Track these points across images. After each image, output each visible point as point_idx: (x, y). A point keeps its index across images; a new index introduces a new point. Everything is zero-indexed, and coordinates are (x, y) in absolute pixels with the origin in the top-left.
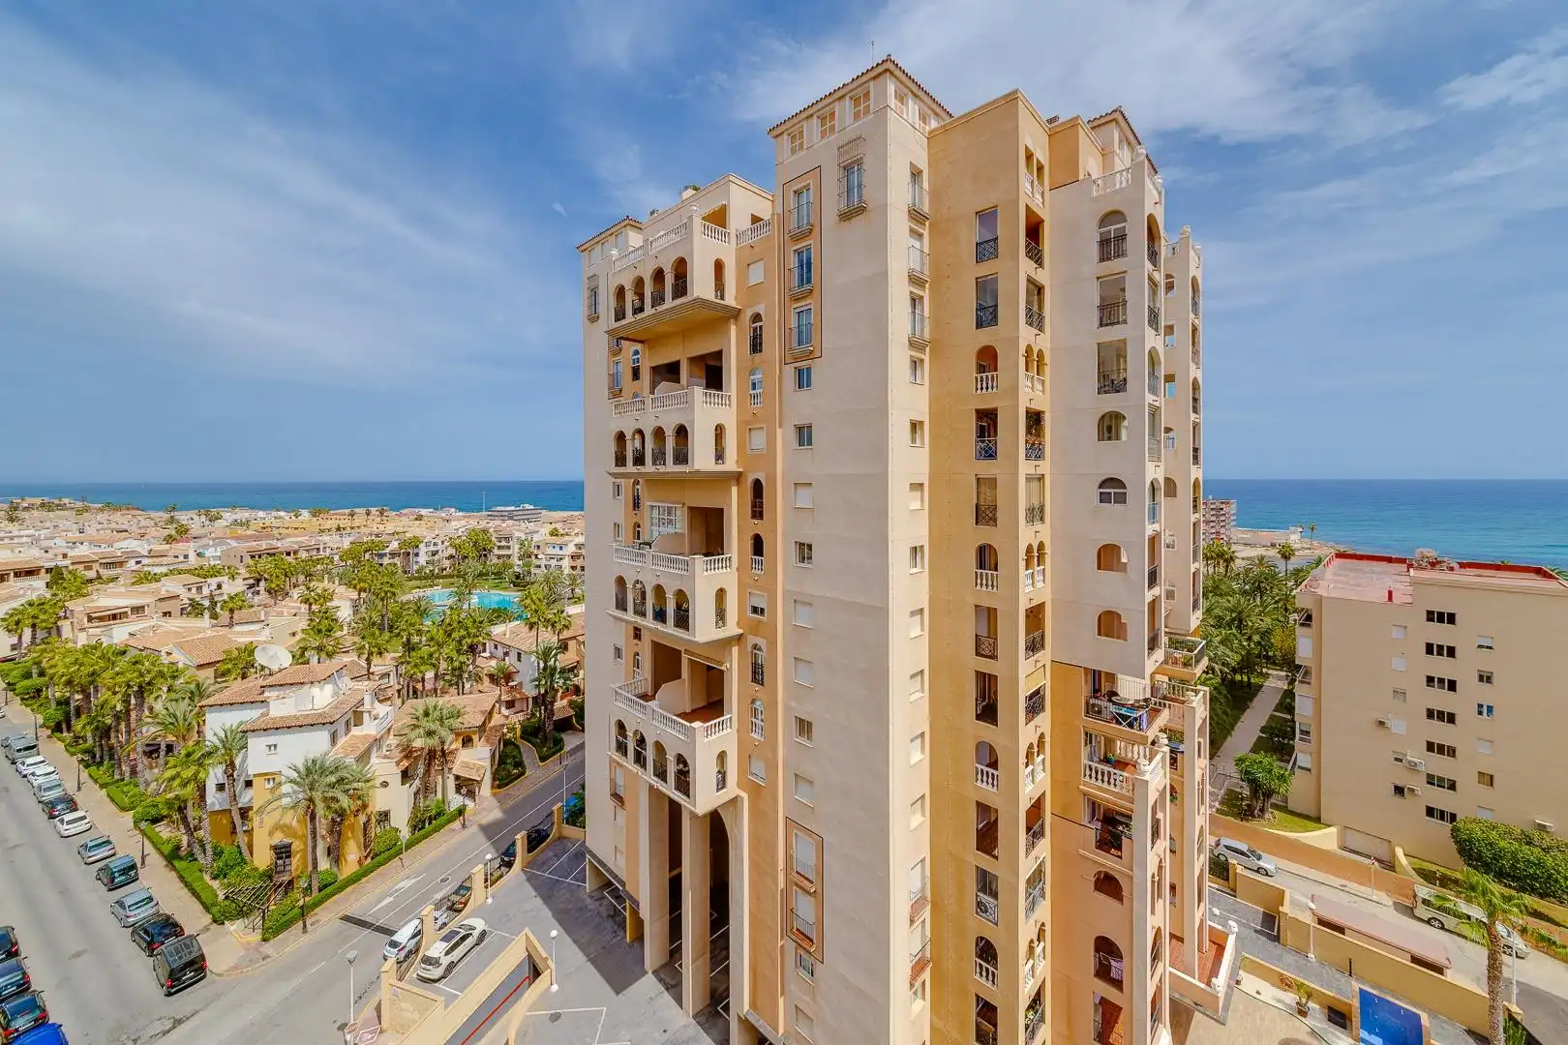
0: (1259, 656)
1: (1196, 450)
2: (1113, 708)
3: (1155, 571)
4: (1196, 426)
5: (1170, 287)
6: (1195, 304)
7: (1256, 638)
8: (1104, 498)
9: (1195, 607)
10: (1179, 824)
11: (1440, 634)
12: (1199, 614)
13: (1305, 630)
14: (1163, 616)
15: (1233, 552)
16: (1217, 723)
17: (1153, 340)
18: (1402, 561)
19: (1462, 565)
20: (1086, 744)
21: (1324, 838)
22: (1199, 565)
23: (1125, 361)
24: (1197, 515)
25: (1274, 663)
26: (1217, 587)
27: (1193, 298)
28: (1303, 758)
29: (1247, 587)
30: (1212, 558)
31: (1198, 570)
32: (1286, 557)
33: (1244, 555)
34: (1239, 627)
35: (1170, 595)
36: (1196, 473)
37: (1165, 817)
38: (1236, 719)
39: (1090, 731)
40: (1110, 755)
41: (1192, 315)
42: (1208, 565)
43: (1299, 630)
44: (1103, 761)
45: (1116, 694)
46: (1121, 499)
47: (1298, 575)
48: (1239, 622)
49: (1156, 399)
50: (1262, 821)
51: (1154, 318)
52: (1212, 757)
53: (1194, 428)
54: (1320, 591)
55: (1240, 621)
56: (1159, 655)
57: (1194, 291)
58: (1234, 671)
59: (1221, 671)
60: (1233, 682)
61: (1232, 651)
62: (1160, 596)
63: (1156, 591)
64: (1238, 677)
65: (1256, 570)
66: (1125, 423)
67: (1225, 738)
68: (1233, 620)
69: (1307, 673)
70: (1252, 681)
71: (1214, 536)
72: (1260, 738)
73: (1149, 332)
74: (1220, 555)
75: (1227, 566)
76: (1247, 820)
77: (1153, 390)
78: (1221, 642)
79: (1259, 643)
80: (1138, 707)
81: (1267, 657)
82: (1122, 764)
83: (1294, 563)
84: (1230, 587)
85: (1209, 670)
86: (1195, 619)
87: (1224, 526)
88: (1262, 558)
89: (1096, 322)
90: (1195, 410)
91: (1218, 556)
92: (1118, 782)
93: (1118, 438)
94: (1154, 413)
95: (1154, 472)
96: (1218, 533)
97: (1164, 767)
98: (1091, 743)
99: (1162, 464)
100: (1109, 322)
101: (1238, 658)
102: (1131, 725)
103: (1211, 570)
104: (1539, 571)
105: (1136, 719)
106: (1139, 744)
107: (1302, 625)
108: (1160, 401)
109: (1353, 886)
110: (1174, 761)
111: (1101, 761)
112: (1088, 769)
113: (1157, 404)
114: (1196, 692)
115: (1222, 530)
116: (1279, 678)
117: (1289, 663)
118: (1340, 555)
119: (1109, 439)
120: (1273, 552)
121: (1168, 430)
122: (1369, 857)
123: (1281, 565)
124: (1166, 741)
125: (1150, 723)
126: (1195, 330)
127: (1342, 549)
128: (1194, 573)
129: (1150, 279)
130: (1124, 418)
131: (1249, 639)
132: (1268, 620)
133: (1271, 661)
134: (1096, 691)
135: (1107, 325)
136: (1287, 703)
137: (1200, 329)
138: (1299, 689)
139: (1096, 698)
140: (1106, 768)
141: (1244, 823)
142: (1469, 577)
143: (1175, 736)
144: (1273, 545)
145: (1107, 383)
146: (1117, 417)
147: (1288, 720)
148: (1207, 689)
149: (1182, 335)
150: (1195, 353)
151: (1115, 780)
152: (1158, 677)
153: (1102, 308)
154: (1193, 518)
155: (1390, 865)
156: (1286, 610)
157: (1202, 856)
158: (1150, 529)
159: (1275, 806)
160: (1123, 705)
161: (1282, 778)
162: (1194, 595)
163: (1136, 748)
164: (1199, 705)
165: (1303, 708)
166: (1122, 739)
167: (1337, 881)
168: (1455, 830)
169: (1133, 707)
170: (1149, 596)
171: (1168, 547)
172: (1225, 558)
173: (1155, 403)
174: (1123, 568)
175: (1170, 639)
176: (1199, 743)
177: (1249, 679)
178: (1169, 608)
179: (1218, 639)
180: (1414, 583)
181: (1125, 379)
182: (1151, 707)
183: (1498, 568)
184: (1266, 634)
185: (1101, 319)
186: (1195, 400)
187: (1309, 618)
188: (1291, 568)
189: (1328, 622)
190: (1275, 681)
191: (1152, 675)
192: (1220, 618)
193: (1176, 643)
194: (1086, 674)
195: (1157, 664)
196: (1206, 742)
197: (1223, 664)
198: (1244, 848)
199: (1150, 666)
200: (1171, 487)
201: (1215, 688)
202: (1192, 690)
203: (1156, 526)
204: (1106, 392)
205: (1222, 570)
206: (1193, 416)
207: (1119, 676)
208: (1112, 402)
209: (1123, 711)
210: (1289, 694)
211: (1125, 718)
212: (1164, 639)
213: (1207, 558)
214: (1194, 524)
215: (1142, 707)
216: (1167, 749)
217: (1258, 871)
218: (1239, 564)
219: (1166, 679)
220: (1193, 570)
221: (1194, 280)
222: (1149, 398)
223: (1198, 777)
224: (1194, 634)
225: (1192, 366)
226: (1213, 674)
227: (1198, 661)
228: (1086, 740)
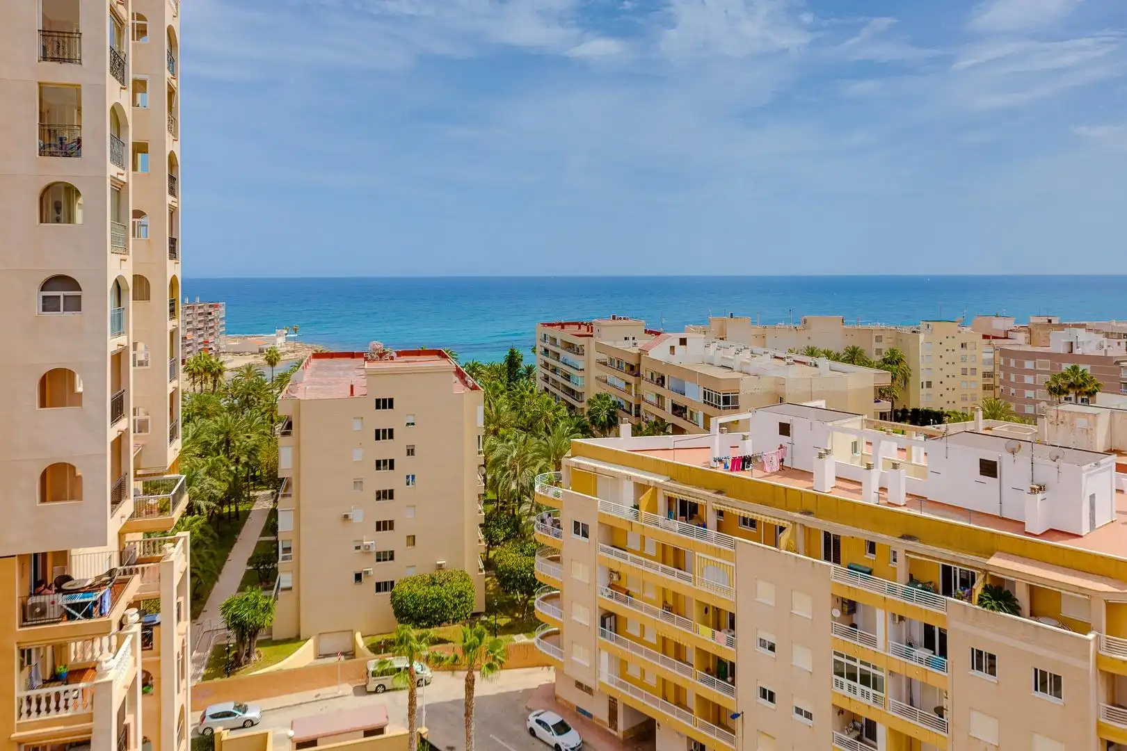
0: (246, 479)
1: (173, 241)
2: (62, 600)
3: (121, 399)
4: (173, 212)
5: (141, 31)
6: (172, 61)
7: (244, 459)
8: (49, 304)
9: (173, 435)
10: (154, 719)
11: (384, 419)
12: (178, 443)
13: (287, 438)
14: (132, 456)
15: (221, 363)
16: (204, 572)
17: (116, 94)
18: (360, 355)
19: (399, 354)
20: (22, 668)
21: (302, 656)
22: (182, 382)
23: (80, 114)
24: (175, 322)
25: (261, 483)
26: (203, 408)
27: (170, 53)
28: (285, 579)
29: (236, 402)
30: (199, 373)
31: (176, 389)
32: (272, 363)
33: (232, 364)
34: (226, 451)
35: (142, 427)
36: (174, 269)
37: (135, 722)
38: (224, 558)
39: (24, 646)
40: (61, 669)
41: (168, 74)
42: (194, 383)
43: (283, 441)
44: (50, 681)
45: (69, 578)
46: (74, 305)
47: (282, 380)
48: (227, 444)
49: (121, 171)
50: (250, 666)
51: (118, 66)
52: (195, 616)
53: (171, 214)
54: (300, 395)
55: (228, 442)
56: (127, 507)
57: (171, 45)
58: (222, 503)
59: (208, 508)
60: (221, 517)
61: (219, 479)
62: (127, 429)
63: (123, 424)
64: (226, 510)
65: (245, 381)
66: (80, 200)
67: (212, 586)
68: (220, 444)
69: (289, 485)
70: (240, 509)
71: (202, 346)
72: (248, 572)
73: (111, 83)
74: (207, 369)
75: (215, 381)
76: (234, 673)
77: (118, 160)
78: (208, 473)
79: (246, 464)
80: (99, 586)
81: (254, 478)
82: (78, 673)
83: (280, 368)
84: (218, 405)
85: (190, 510)
86: (173, 451)
87: (211, 334)
88: (249, 368)
89: (37, 52)
90: (172, 192)
91: (205, 370)
92: (70, 703)
93: (70, 219)
94: (119, 190)
95: (119, 267)
96: (206, 342)
97: (133, 653)
98: (29, 662)
99: (130, 258)
100: (56, 56)
101: (225, 487)
102: (88, 615)
103: (198, 388)
104: (440, 354)
105: (95, 603)
106: (101, 635)
107: (284, 434)
108: (127, 176)
109: (327, 691)
110: (147, 640)
111: (46, 683)
112: (25, 702)
113: (123, 178)
114: (175, 541)
115: (211, 339)
116: (266, 498)
117: (274, 481)
118: (317, 356)
119: (58, 221)
120: (261, 360)
121: (138, 214)
122: (336, 654)
123: (267, 371)
124: (136, 617)
125: (114, 601)
126: (171, 93)
127: (320, 348)
128: (172, 395)
129: (112, 11)
130: (78, 194)
131: (237, 461)
132: (254, 436)
133: (258, 482)
134: (39, 585)
135: (53, 59)
136: (271, 527)
137: (179, 93)
138: (283, 504)
139: (39, 594)
140: (52, 690)
141: (232, 678)
142: (401, 364)
143: (148, 607)
144: (261, 351)
145: (53, 142)
146: (71, 192)
147: (272, 542)
148: (188, 533)
149: (154, 98)
150: (172, 120)
151: (67, 700)
152: (129, 537)
153: (45, 33)
154: (170, 325)
155: (350, 654)
156: (272, 421)
157: (183, 743)
158: (113, 344)
159: (262, 643)
160: (77, 591)
161: (267, 609)
162: (171, 421)
163: (97, 645)
164: (178, 557)
165: (285, 523)
166: (76, 638)
167: (310, 695)
168: (393, 595)
169: (93, 588)
170: (112, 433)
171: (141, 364)
172: (208, 371)
173: (120, 177)
174: (77, 399)
175: (145, 484)
176: (179, 604)
177: (237, 508)
178: (141, 443)
179: (204, 469)
180: (369, 374)
181: (79, 141)
182: (114, 581)
183: (418, 353)
184: (252, 452)
185: (44, 48)
186: (172, 179)
187: (290, 426)
188: (276, 374)
189: (305, 428)
190: (262, 501)
191: (121, 535)
192: (206, 444)
193: (152, 487)
194: (22, 565)
195: (124, 521)
196: (186, 601)
197: (210, 499)
198: (229, 707)
199: (114, 524)
200: (142, 287)
201: (202, 530)
202: (171, 541)
203: (123, 340)
204: (51, 154)
205: (210, 385)
206: (169, 199)
207: (74, 552)
208: (60, 170)
209: (78, 599)
210: (274, 513)
211: (78, 607)
212: (134, 486)
213: (193, 375)
214: (172, 333)
215: (104, 584)
216: (137, 628)
217: (244, 727)
218: (227, 378)
219: (139, 536)
220: (170, 390)
221: (170, 31)
222: (112, 170)
223: (177, 648)
224: (173, 469)
225: (169, 137)
226: (199, 514)
227: (175, 503)
228: (22, 663)
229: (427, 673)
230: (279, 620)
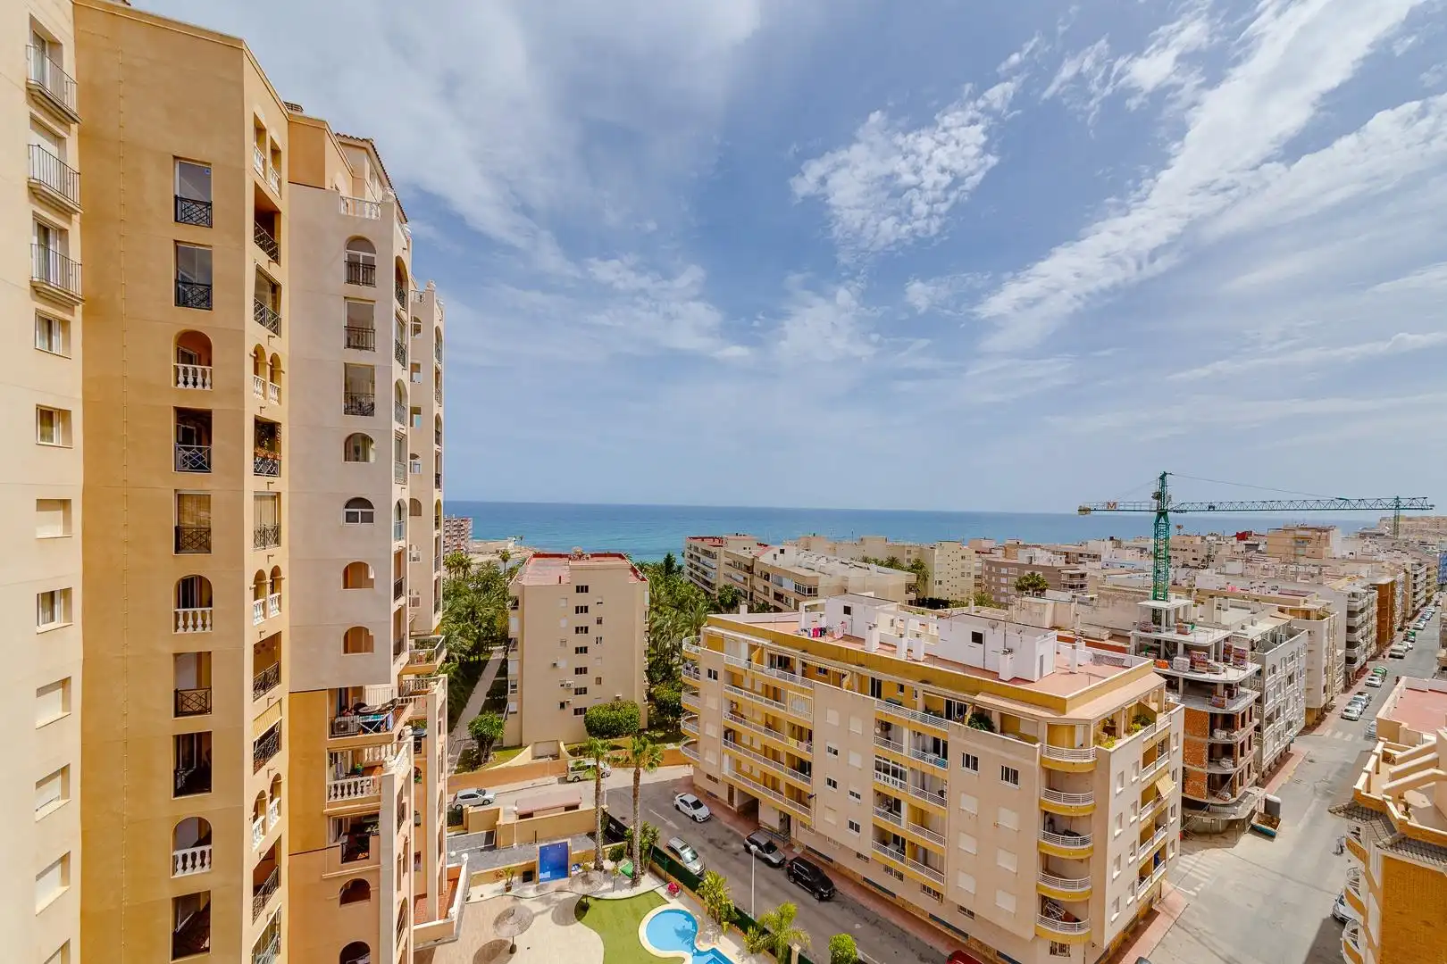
0: (486, 639)
1: (438, 476)
2: (359, 720)
3: (401, 583)
4: (438, 455)
5: (417, 330)
6: (438, 351)
7: (485, 625)
8: (351, 518)
9: (436, 609)
10: (422, 799)
11: (582, 599)
12: (440, 614)
13: (515, 611)
14: (408, 622)
15: (470, 560)
16: (456, 701)
17: (399, 373)
18: (566, 556)
19: (592, 556)
20: (331, 765)
21: (523, 758)
22: (443, 573)
23: (373, 387)
24: (438, 531)
25: (496, 642)
26: (458, 590)
27: (437, 346)
28: (512, 706)
29: (479, 586)
30: (454, 566)
31: (439, 578)
32: (505, 560)
33: (477, 560)
34: (473, 619)
35: (415, 602)
36: (438, 495)
37: (410, 802)
38: (470, 692)
39: (333, 751)
40: (358, 766)
41: (436, 360)
42: (450, 572)
43: (511, 613)
44: (351, 774)
45: (364, 705)
46: (369, 518)
47: (512, 572)
48: (473, 615)
49: (403, 427)
50: (487, 764)
51: (401, 353)
52: (450, 730)
53: (437, 457)
54: (524, 582)
55: (473, 613)
56: (405, 657)
57: (437, 340)
58: (469, 654)
59: (459, 658)
60: (468, 662)
61: (467, 638)
62: (405, 605)
63: (402, 601)
64: (472, 659)
65: (486, 572)
66: (373, 446)
67: (462, 710)
68: (468, 614)
69: (516, 643)
70: (482, 659)
71: (456, 548)
72: (486, 701)
73: (396, 365)
74: (460, 563)
75: (465, 572)
76: (476, 769)
77: (400, 419)
78: (459, 634)
79: (486, 628)
80: (385, 710)
81: (492, 638)
82: (370, 769)
83: (510, 564)
84: (467, 587)
85: (448, 659)
86: (437, 619)
87: (462, 540)
88: (489, 563)
89: (343, 342)
90: (438, 441)
91: (458, 563)
92: (365, 789)
93: (366, 459)
94: (401, 440)
95: (400, 493)
96: (459, 545)
97: (409, 756)
98: (336, 762)
99: (408, 487)
100: (356, 345)
101: (471, 643)
102: (377, 730)
103: (453, 575)
104: (620, 556)
105: (382, 722)
106: (386, 744)
107: (512, 609)
108: (407, 430)
109: (538, 781)
110: (418, 747)
111: (348, 776)
112: (333, 788)
113: (404, 432)
114: (437, 681)
115: (462, 543)
116: (500, 651)
117: (505, 640)
118: (536, 556)
119: (357, 460)
120: (497, 558)
121: (414, 456)
122: (546, 757)
123: (501, 565)
124: (411, 731)
125: (395, 721)
126: (438, 373)
127: (538, 550)
128: (436, 581)
129: (397, 315)
130: (372, 441)
131: (480, 626)
132: (492, 610)
133: (495, 641)
134: (342, 709)
135: (354, 347)
136: (503, 671)
137: (443, 375)
138: (512, 657)
139: (344, 715)
140: (352, 780)
141: (475, 772)
142: (594, 562)
143: (418, 724)
144: (497, 552)
145: (354, 405)
146: (367, 440)
147: (503, 681)
148: (446, 675)
149: (426, 376)
150: (438, 393)
151: (362, 787)
152: (405, 677)
153: (349, 329)
154: (435, 534)
155: (556, 756)
156: (504, 599)
157: (442, 815)
158: (396, 546)
159: (496, 749)
160: (369, 714)
161: (500, 726)
162: (435, 599)
163: (383, 749)
164: (439, 691)
165: (512, 669)
166: (368, 746)
167: (528, 783)
168: (586, 717)
169: (381, 712)
170: (395, 607)
171: (414, 559)
172: (463, 565)
173: (401, 431)
174: (371, 583)
175: (416, 641)
176: (440, 723)
177: (479, 658)
178: (415, 613)
179: (457, 632)
180: (572, 569)
181: (373, 405)
182: (396, 707)
183: (605, 555)
184: (490, 620)
185: (349, 340)
186: (438, 433)
187: (517, 603)
188: (508, 568)
189: (528, 606)
190: (497, 653)
191: (400, 676)
192: (458, 615)
193: (421, 644)
194: (331, 696)
195: (402, 667)
196: (445, 721)
197: (461, 651)
198: (473, 791)
199: (396, 669)
200: (416, 507)
201: (455, 673)
202: (434, 680)
203: (402, 543)
204: (353, 413)
205: (461, 574)
206: (436, 447)
207: (367, 687)
208: (359, 424)
209: (370, 719)
210: (505, 662)
211: (370, 725)
212: (409, 642)
213: (450, 567)
214: (436, 539)
215: (388, 709)
216: (411, 739)
217: (483, 804)
218: (473, 570)
219: (412, 677)
220: (435, 578)
221: (437, 330)
222: (396, 426)
223: (438, 752)
224: (436, 631)
225: (436, 404)
226: (453, 661)
227: (438, 655)
228: (331, 762)
229: (608, 768)
230: (508, 734)
